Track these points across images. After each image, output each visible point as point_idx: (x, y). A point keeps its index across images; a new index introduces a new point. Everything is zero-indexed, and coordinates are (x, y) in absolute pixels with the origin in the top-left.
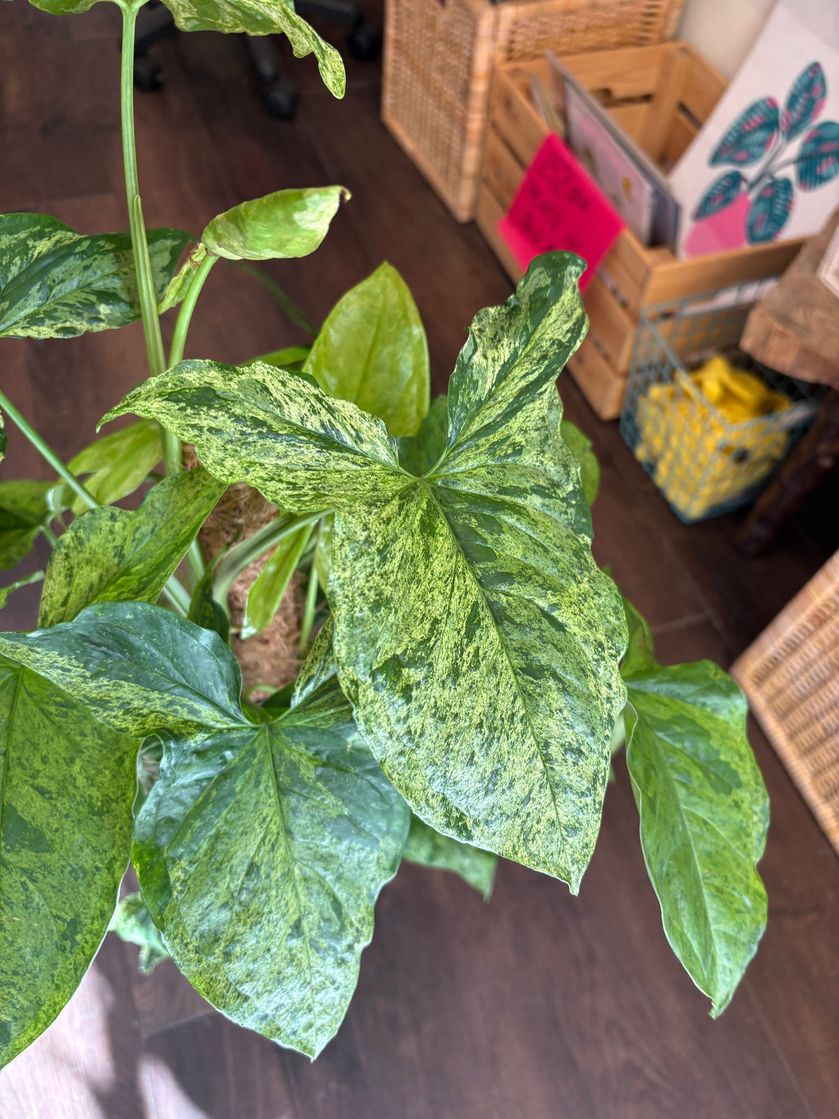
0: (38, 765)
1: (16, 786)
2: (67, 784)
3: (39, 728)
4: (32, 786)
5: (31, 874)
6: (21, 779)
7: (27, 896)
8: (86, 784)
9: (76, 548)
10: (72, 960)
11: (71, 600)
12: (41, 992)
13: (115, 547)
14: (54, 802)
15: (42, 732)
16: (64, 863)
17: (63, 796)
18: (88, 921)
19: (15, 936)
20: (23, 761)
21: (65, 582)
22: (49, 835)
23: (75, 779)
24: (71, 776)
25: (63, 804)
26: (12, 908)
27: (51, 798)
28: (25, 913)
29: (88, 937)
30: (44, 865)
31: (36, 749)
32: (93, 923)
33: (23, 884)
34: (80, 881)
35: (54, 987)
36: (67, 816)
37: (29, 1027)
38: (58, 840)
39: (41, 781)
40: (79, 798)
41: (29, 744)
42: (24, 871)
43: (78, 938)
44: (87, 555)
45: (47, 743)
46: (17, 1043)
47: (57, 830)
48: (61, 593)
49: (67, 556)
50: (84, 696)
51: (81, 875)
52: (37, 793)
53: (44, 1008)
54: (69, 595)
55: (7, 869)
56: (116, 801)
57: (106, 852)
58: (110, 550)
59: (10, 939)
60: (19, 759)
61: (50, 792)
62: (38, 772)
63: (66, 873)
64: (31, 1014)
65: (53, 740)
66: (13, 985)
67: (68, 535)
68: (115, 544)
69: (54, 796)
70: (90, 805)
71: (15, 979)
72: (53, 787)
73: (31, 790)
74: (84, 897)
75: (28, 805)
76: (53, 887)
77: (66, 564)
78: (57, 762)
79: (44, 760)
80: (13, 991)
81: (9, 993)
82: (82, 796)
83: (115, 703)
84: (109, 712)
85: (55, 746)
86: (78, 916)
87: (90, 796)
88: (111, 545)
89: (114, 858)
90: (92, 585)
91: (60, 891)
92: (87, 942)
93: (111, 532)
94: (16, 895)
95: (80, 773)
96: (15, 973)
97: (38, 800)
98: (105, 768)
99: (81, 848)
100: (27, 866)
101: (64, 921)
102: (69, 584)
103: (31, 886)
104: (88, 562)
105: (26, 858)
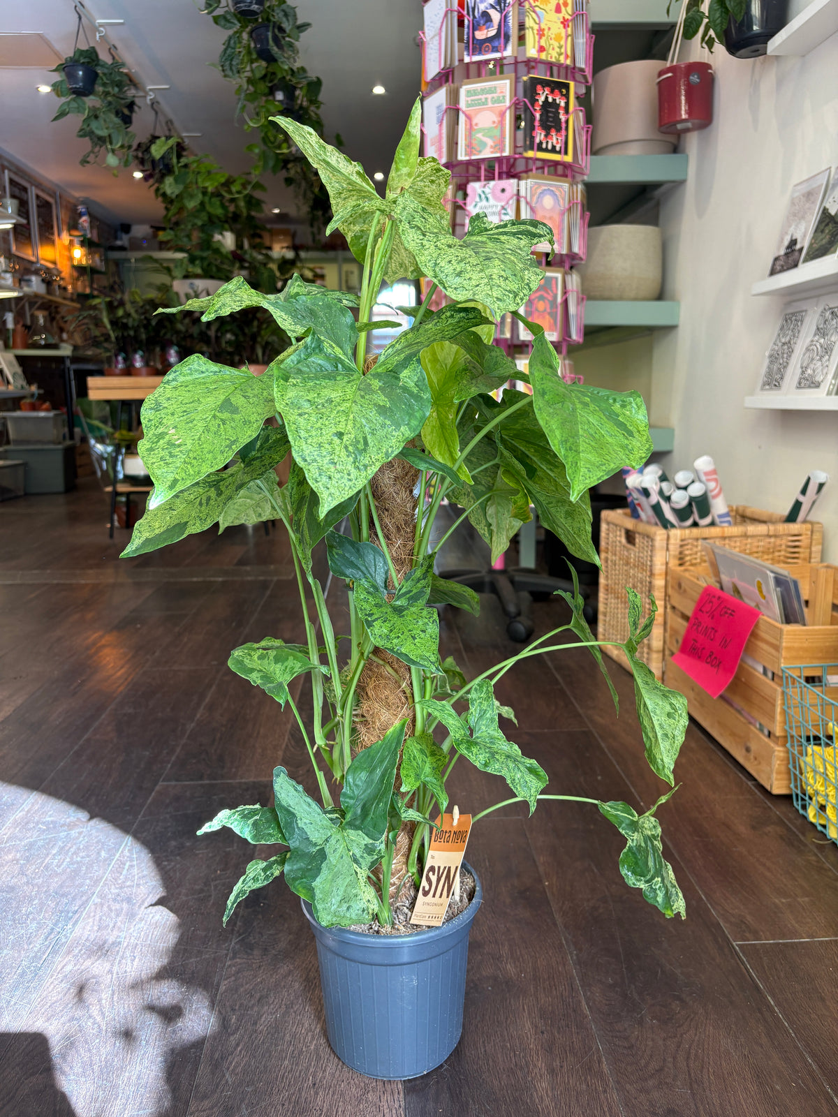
5: (225, 422)
7: (218, 429)
10: (224, 456)
14: (249, 400)
16: (242, 418)
18: (241, 440)
22: (241, 409)
25: (253, 400)
33: (219, 425)
42: (222, 420)
66: (191, 463)
69: (250, 398)
70: (266, 400)
72: (252, 395)
73: (241, 397)
74: (244, 431)
96: (195, 458)
100: (224, 418)
103: (222, 426)
105: (226, 415)
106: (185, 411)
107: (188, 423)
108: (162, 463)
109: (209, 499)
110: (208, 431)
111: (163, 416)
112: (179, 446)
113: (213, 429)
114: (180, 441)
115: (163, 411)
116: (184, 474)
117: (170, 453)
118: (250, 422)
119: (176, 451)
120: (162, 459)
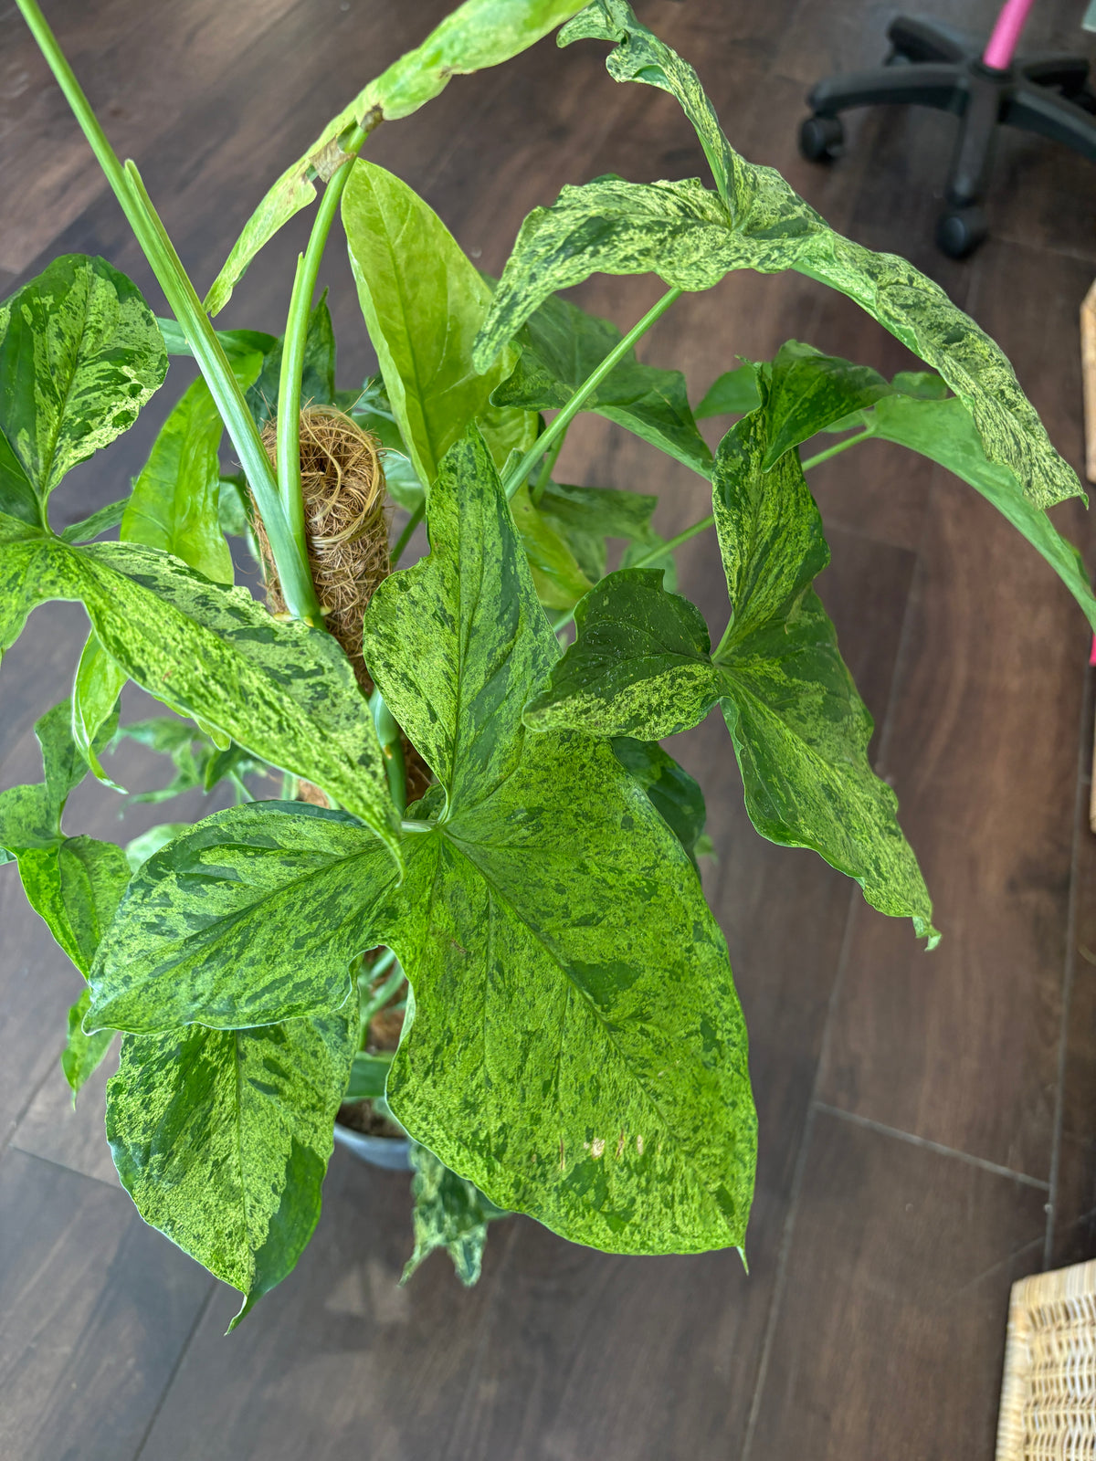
0: (559, 900)
1: (561, 938)
2: (602, 893)
3: (525, 864)
4: (574, 925)
5: (642, 1014)
6: (557, 929)
7: (653, 1041)
8: (616, 876)
9: (391, 650)
10: (728, 1065)
11: (436, 709)
12: (724, 1124)
13: (434, 615)
14: (605, 922)
15: (532, 865)
16: (659, 973)
17: (608, 907)
18: (716, 1010)
19: (672, 1093)
20: (543, 908)
21: (413, 694)
22: (627, 958)
23: (604, 881)
24: (598, 880)
25: (615, 915)
26: (651, 1066)
27: (600, 920)
28: (663, 1060)
29: (728, 1025)
30: (645, 993)
31: (543, 886)
32: (721, 1008)
33: (642, 1031)
34: (682, 979)
35: (730, 1108)
36: (628, 923)
37: (738, 1172)
38: (637, 955)
39: (577, 913)
40: (623, 896)
41: (531, 888)
42: (633, 1017)
43: (719, 1036)
44: (409, 648)
45: (547, 871)
46: (740, 1199)
47: (630, 946)
48: (419, 710)
49: (388, 666)
50: (617, 726)
51: (679, 971)
52: (583, 928)
53: (739, 1137)
54: (429, 705)
55: (620, 1030)
56: (656, 865)
57: (684, 925)
58: (431, 622)
59: (671, 1099)
60: (538, 910)
61: (594, 915)
62: (565, 906)
63: (667, 981)
64: (730, 1157)
65: (549, 864)
66: (701, 1144)
67: (371, 642)
68: (430, 613)
69: (600, 914)
70: (639, 892)
71: (701, 1135)
72: (591, 908)
73: (576, 930)
74: (695, 991)
75: (587, 947)
76: (666, 1008)
77: (394, 675)
78: (573, 880)
79: (560, 890)
80: (705, 1151)
81: (704, 1155)
82: (624, 891)
83: (644, 713)
84: (648, 725)
85: (556, 868)
86: (704, 1015)
87: (631, 884)
88: (427, 617)
89: (697, 923)
90: (446, 674)
91: (674, 1006)
92: (730, 1032)
93: (414, 603)
94: (644, 1049)
95: (602, 871)
96: (696, 1130)
97: (593, 934)
98: (618, 845)
99: (662, 943)
100: (632, 1010)
101: (697, 1031)
102: (418, 693)
103: (650, 1028)
104: (417, 654)
105: (626, 1003)
106: (546, 1086)
107: (595, 1100)
108: (678, 1208)
109: (270, 1065)
110: (645, 1063)
111: (528, 1146)
112: (651, 1148)
113: (646, 1050)
114: (640, 1139)
115: (513, 1142)
116: (716, 1170)
117: (662, 1178)
118: (680, 965)
119: (660, 1164)
120: (669, 1204)
